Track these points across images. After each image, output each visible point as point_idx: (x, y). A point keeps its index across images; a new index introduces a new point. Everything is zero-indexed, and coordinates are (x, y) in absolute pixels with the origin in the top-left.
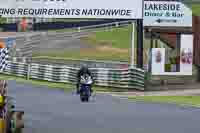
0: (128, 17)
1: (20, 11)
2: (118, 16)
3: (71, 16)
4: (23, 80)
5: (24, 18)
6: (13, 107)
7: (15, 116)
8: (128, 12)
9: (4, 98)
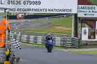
1: (18, 10)
6: (14, 56)
8: (70, 10)
9: (10, 51)
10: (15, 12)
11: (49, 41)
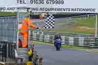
0: (94, 12)
1: (41, 9)
2: (89, 12)
4: (43, 43)
6: (37, 56)
7: (38, 60)
8: (94, 10)
9: (33, 51)
10: (38, 11)
11: (57, 40)
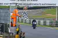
3: (39, 6)
5: (25, 6)
